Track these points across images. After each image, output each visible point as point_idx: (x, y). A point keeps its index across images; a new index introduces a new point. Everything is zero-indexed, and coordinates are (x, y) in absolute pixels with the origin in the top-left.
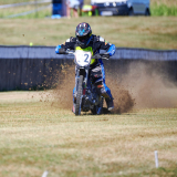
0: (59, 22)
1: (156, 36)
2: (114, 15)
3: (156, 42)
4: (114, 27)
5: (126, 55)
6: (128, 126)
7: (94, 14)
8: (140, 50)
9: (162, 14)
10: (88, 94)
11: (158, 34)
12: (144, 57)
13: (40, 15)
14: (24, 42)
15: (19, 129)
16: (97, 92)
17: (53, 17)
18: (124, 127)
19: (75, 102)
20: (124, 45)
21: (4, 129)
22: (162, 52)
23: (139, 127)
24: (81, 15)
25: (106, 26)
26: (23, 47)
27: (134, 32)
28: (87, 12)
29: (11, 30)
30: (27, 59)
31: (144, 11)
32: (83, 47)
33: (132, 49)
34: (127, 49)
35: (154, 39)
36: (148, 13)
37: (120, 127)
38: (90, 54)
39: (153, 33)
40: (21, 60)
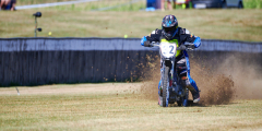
0: (153, 14)
1: (249, 29)
2: (207, 8)
3: (249, 34)
4: (208, 20)
5: (220, 47)
6: (222, 117)
7: (187, 6)
8: (233, 42)
9: (254, 7)
10: (174, 86)
11: (252, 26)
12: (236, 49)
13: (135, 8)
14: (119, 35)
15: (115, 120)
16: (182, 85)
17: (148, 9)
18: (218, 118)
19: (161, 95)
20: (217, 37)
21: (100, 120)
22: (255, 44)
23: (232, 119)
24: (175, 7)
25: (199, 19)
26: (118, 39)
27: (228, 24)
28: (181, 5)
29: (106, 22)
30: (122, 51)
31: (236, 4)
32: (169, 39)
33: (225, 41)
34: (221, 41)
35: (247, 31)
36: (241, 5)
37: (214, 118)
38: (175, 45)
39: (246, 25)
40: (116, 52)
